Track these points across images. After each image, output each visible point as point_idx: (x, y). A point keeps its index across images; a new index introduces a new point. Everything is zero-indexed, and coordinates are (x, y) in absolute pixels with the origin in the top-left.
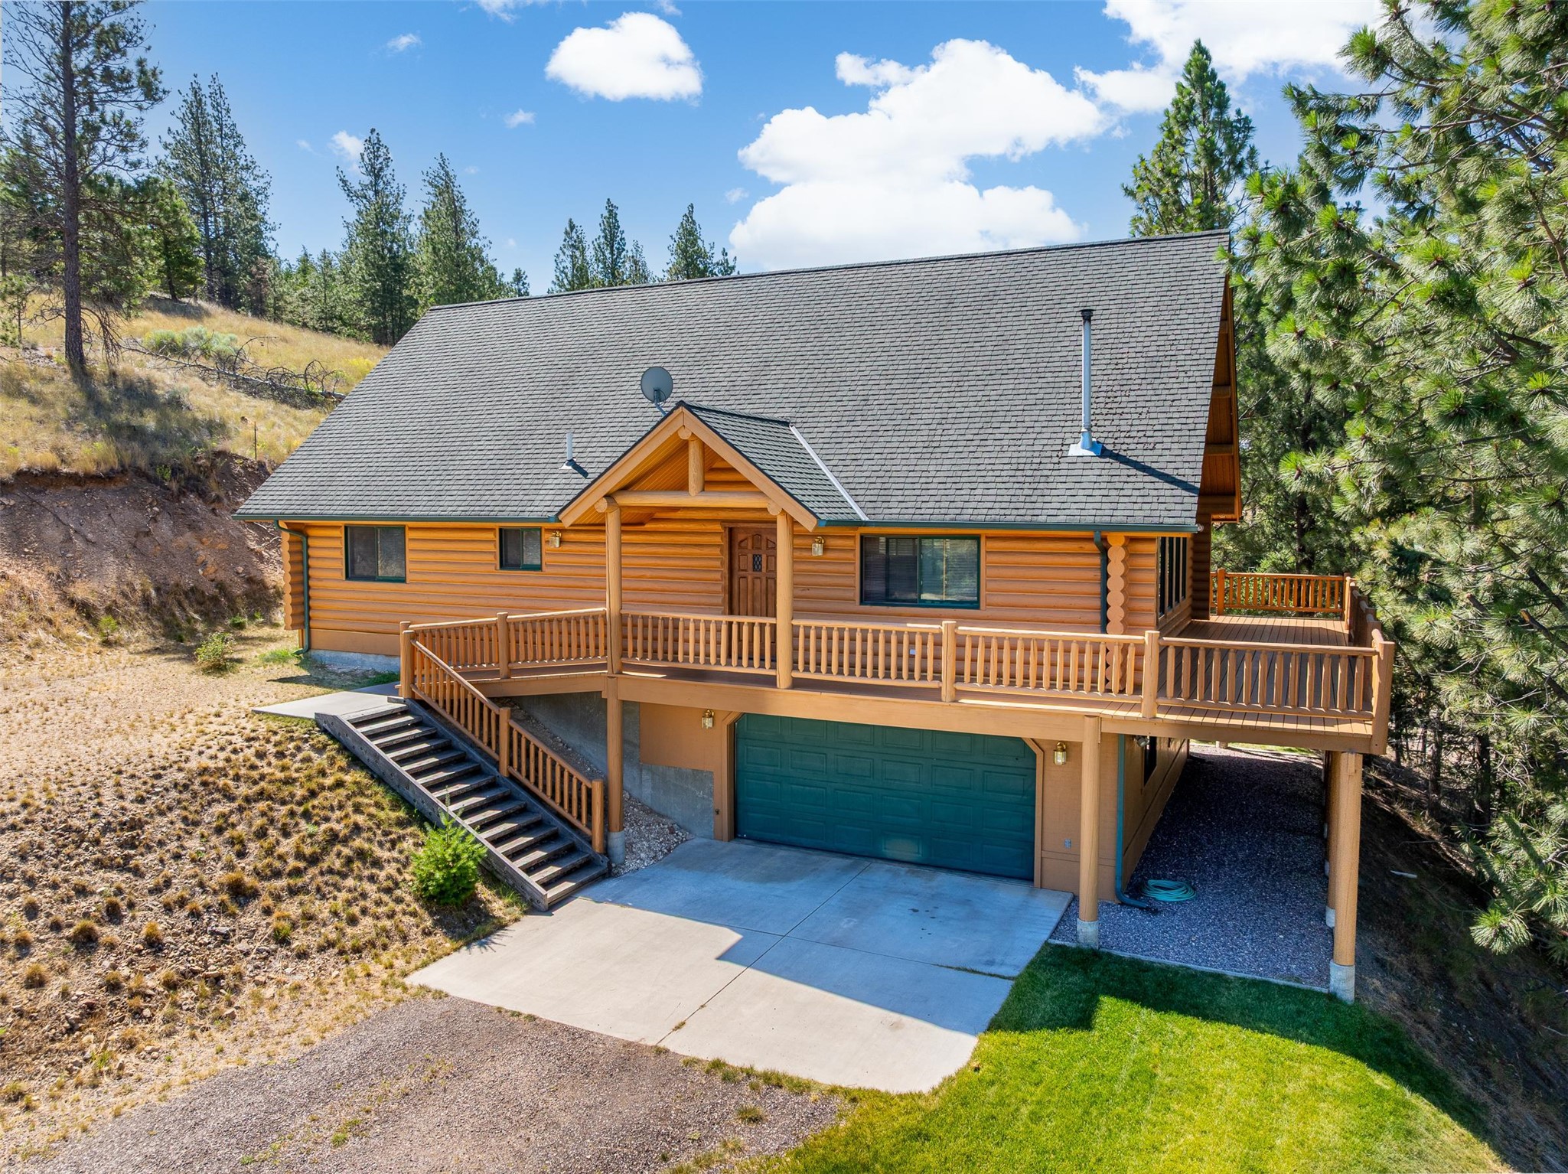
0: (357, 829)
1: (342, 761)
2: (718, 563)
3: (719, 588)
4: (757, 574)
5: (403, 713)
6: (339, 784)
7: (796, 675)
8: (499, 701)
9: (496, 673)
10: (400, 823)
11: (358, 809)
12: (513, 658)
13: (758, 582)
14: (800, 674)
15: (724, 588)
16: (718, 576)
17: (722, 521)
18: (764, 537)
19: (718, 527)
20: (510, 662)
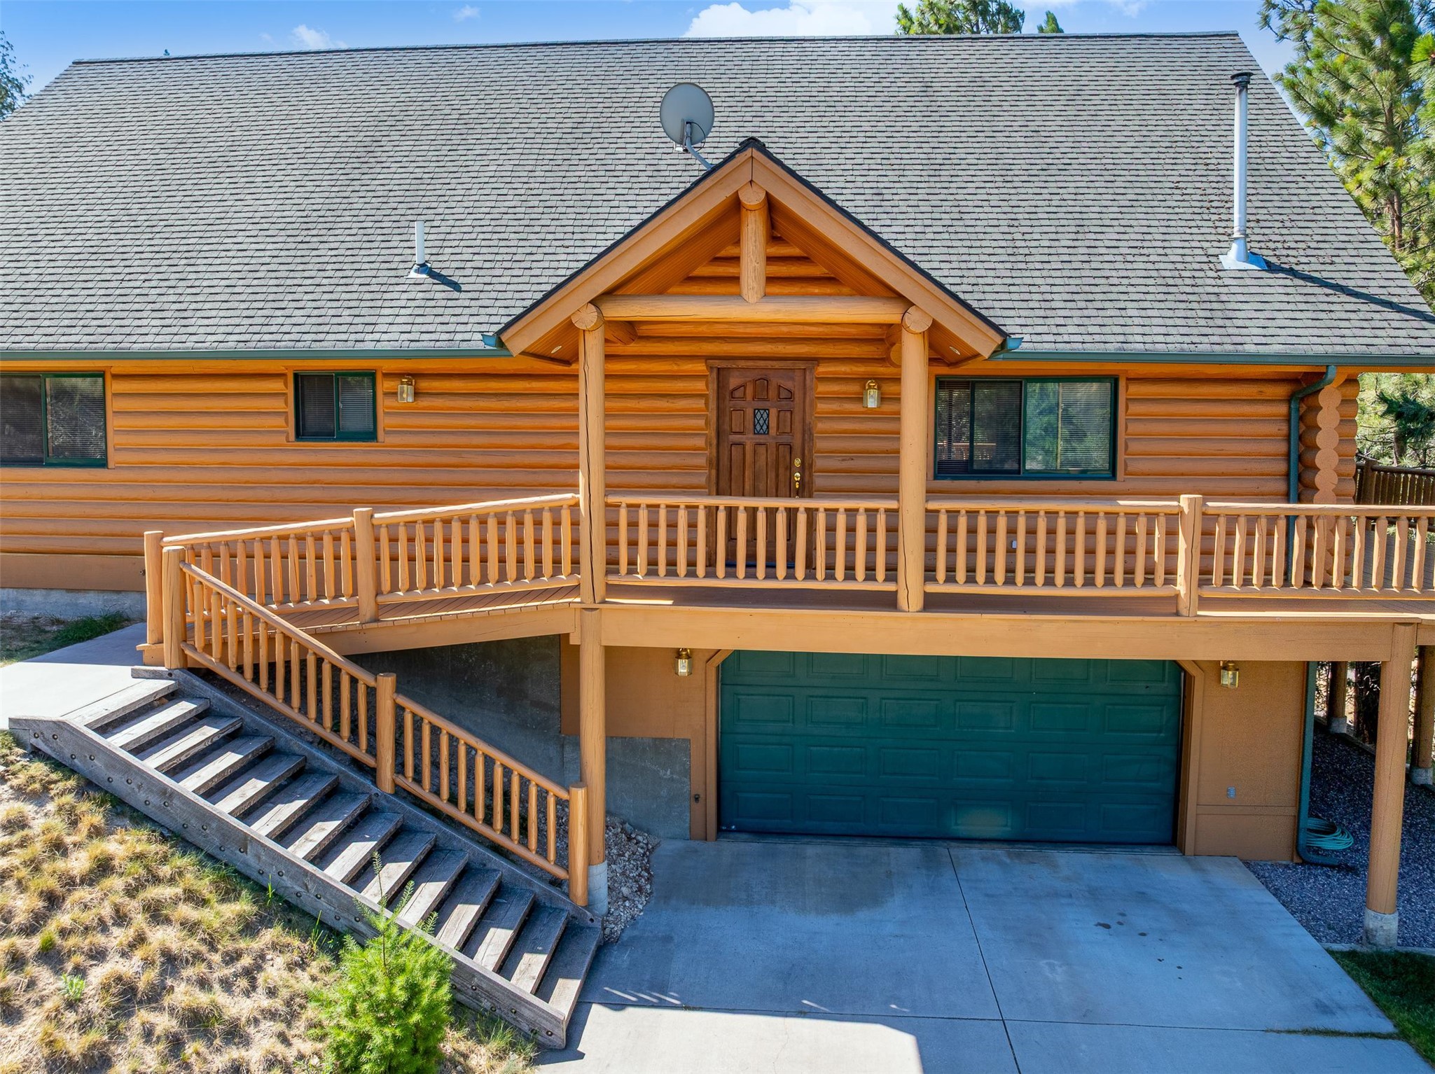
0: (171, 962)
1: (93, 815)
2: (701, 422)
3: (702, 461)
4: (762, 439)
5: (172, 697)
6: (104, 867)
7: (932, 588)
8: (372, 661)
9: (353, 612)
10: (249, 928)
11: (156, 914)
12: (386, 586)
13: (762, 450)
14: (940, 588)
15: (710, 462)
16: (700, 442)
17: (707, 358)
18: (775, 381)
19: (700, 367)
20: (378, 593)
